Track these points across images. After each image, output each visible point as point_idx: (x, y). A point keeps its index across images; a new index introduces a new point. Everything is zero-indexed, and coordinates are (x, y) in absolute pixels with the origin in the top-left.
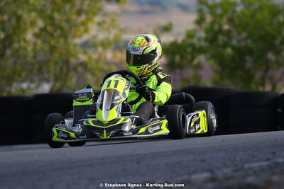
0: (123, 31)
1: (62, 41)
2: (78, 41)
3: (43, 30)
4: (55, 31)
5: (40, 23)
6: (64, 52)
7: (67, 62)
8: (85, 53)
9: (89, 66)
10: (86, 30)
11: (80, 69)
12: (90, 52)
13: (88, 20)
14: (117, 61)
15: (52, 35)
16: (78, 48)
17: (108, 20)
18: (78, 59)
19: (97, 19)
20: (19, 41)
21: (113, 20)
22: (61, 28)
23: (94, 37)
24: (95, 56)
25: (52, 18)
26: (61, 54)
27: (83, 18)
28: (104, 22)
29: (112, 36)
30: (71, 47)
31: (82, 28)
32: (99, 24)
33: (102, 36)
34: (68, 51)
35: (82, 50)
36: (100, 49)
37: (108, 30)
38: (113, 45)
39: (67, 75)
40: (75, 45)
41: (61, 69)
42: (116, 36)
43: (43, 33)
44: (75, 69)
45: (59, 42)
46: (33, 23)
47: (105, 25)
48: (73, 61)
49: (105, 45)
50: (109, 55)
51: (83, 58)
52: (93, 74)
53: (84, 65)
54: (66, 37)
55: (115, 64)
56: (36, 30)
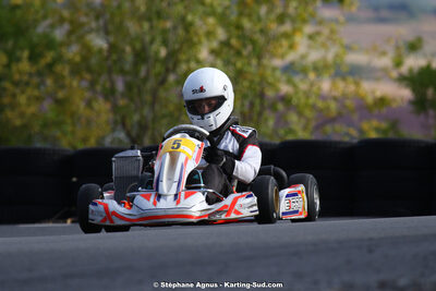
0: (348, 48)
1: (254, 62)
2: (278, 62)
3: (226, 44)
4: (244, 46)
5: (221, 34)
6: (257, 79)
7: (262, 95)
8: (289, 82)
9: (295, 101)
10: (292, 47)
11: (280, 107)
12: (297, 79)
13: (295, 30)
14: (337, 93)
15: (239, 53)
16: (278, 73)
17: (326, 31)
18: (277, 90)
19: (308, 29)
20: (188, 61)
21: (332, 32)
22: (254, 43)
23: (303, 57)
24: (303, 86)
25: (239, 27)
26: (252, 82)
27: (287, 27)
28: (318, 33)
29: (330, 57)
30: (269, 72)
31: (285, 43)
32: (311, 37)
33: (315, 56)
34: (263, 79)
35: (284, 78)
36: (312, 76)
37: (323, 45)
38: (332, 71)
39: (260, 114)
40: (274, 69)
41: (252, 105)
42: (337, 56)
43: (225, 50)
44: (273, 107)
45: (249, 64)
46: (210, 34)
47: (320, 39)
48: (270, 93)
49: (319, 69)
50: (326, 85)
51: (285, 89)
52: (300, 114)
53: (286, 100)
54: (259, 57)
55: (335, 99)
56: (215, 45)
